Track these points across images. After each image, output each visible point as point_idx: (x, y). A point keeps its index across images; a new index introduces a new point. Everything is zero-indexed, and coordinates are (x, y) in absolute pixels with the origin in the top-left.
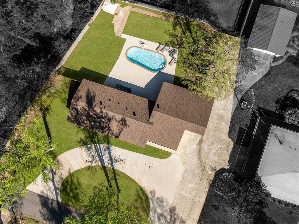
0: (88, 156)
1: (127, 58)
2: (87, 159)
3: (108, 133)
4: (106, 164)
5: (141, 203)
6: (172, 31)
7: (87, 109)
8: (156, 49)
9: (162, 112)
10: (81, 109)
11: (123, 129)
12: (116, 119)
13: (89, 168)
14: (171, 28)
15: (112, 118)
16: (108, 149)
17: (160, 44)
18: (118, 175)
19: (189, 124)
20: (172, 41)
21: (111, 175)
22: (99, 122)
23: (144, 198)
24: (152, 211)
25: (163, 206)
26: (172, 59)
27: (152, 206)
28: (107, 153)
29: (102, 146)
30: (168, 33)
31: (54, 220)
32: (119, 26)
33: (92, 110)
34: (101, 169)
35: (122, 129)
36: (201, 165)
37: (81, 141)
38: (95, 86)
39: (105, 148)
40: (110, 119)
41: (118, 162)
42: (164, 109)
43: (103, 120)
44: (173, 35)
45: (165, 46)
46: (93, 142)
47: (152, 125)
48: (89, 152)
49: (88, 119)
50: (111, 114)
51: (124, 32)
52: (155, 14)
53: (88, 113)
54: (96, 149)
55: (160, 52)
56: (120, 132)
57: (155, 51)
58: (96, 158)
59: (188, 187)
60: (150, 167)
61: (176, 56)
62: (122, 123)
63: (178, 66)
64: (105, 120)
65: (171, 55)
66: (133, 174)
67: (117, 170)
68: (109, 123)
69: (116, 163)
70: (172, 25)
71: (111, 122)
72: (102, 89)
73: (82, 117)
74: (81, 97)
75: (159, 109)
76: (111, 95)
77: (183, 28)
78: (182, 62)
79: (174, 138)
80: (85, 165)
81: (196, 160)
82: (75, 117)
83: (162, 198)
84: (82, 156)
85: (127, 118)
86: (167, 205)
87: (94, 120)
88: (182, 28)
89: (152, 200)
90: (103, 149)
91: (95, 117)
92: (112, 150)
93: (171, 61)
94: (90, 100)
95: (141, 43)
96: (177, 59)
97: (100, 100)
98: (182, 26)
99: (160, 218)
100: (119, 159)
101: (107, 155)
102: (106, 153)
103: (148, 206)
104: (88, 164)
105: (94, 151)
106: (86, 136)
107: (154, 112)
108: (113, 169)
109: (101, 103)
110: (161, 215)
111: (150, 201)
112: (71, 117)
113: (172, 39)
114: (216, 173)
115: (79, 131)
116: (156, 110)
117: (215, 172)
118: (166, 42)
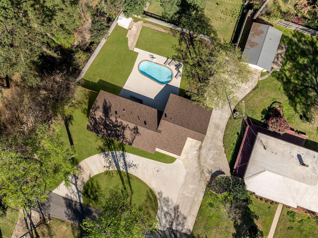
0: (106, 162)
1: (139, 71)
2: (105, 165)
3: (123, 141)
4: (121, 169)
5: (150, 203)
6: (178, 46)
7: (104, 119)
8: (164, 63)
9: (169, 121)
10: (98, 118)
12: (129, 128)
13: (107, 173)
14: (177, 43)
15: (126, 127)
16: (123, 155)
17: (168, 58)
18: (131, 178)
19: (192, 132)
20: (178, 55)
21: (125, 179)
22: (115, 131)
23: (153, 199)
24: (159, 209)
25: (168, 205)
26: (178, 73)
27: (159, 205)
28: (122, 159)
29: (118, 153)
30: (175, 48)
32: (132, 40)
33: (108, 119)
34: (117, 174)
35: (135, 136)
36: (200, 169)
37: (99, 149)
38: (111, 96)
39: (121, 154)
41: (132, 167)
42: (171, 118)
43: (118, 129)
44: (179, 50)
45: (172, 61)
46: (111, 149)
47: (160, 133)
48: (107, 158)
49: (105, 128)
50: (125, 123)
51: (137, 46)
52: (164, 30)
53: (105, 122)
54: (112, 156)
55: (167, 65)
56: (133, 140)
57: (163, 64)
58: (112, 163)
59: (189, 188)
60: (158, 171)
61: (181, 70)
62: (135, 131)
63: (182, 79)
64: (120, 129)
65: (177, 69)
66: (144, 177)
67: (130, 174)
68: (123, 131)
69: (130, 168)
70: (178, 40)
71: (125, 131)
72: (117, 99)
73: (100, 126)
74: (98, 107)
75: (167, 118)
76: (125, 105)
78: (187, 76)
79: (179, 145)
80: (103, 170)
81: (196, 164)
82: (94, 126)
83: (168, 198)
84: (101, 162)
85: (138, 127)
86: (172, 204)
87: (111, 129)
88: (187, 44)
89: (160, 200)
90: (119, 155)
91: (111, 125)
92: (126, 156)
93: (177, 74)
94: (106, 110)
95: (152, 56)
96: (182, 72)
97: (116, 110)
98: (187, 42)
99: (166, 215)
100: (132, 164)
101: (122, 161)
102: (121, 159)
103: (157, 205)
104: (106, 169)
106: (104, 144)
107: (162, 121)
108: (128, 173)
109: (116, 112)
110: (167, 213)
111: (158, 201)
112: (90, 126)
115: (97, 139)
116: (164, 120)
117: (211, 174)
118: (173, 57)
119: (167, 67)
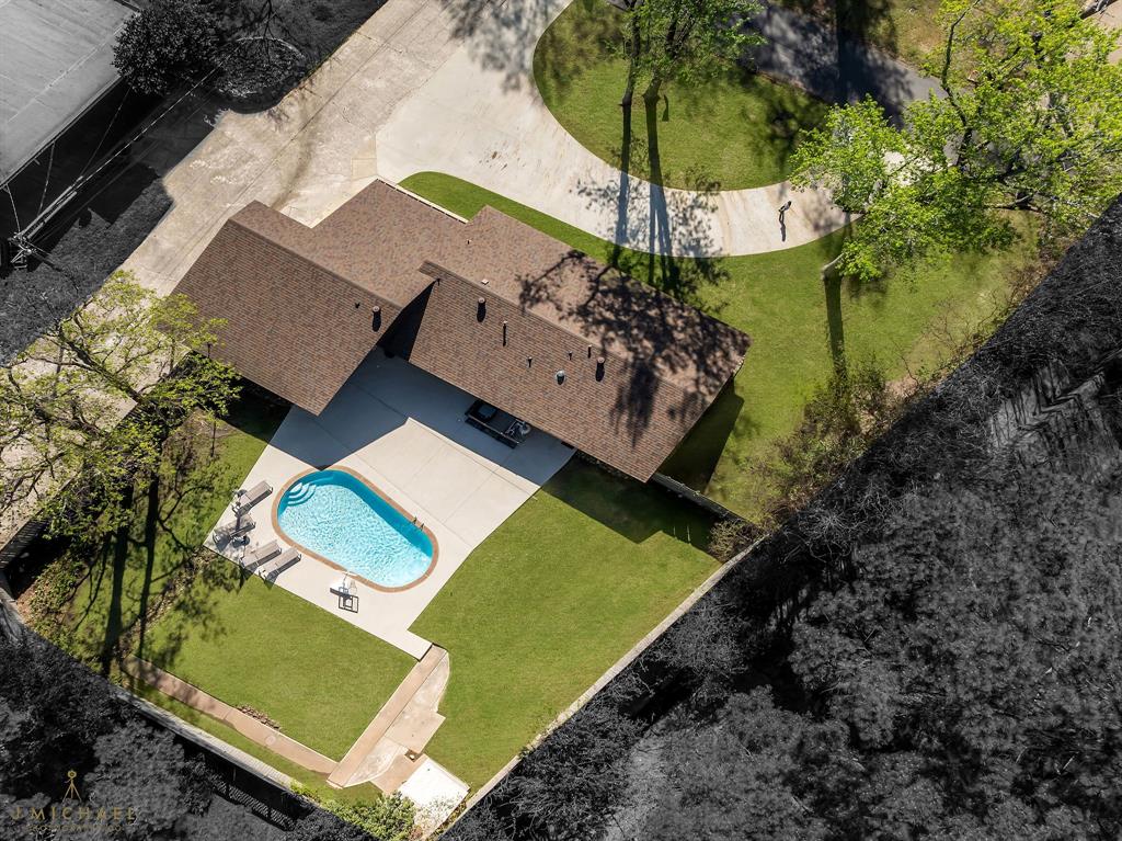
0: (704, 224)
2: (710, 215)
3: (605, 271)
4: (646, 189)
5: (561, 65)
7: (660, 360)
8: (296, 560)
10: (684, 367)
11: (543, 273)
12: (559, 308)
13: (712, 187)
15: (570, 314)
18: (613, 152)
20: (211, 589)
21: (640, 154)
22: (627, 311)
23: (548, 74)
24: (534, 39)
25: (492, 46)
26: (248, 508)
27: (529, 54)
28: (630, 222)
29: (644, 247)
31: (869, 67)
34: (667, 176)
35: (545, 276)
36: (313, 134)
37: (718, 275)
39: (631, 240)
40: (579, 313)
41: (600, 190)
42: (357, 306)
43: (608, 315)
45: (254, 566)
47: (428, 263)
48: (695, 235)
50: (574, 327)
53: (658, 349)
54: (669, 242)
55: (284, 547)
56: (558, 265)
58: (677, 215)
59: (388, 80)
60: (494, 157)
61: (227, 519)
62: (537, 292)
64: (600, 314)
66: (560, 144)
67: (612, 165)
68: (589, 301)
69: (608, 187)
71: (584, 303)
73: (689, 341)
75: (376, 308)
77: (136, 638)
80: (726, 198)
81: (324, 151)
83: (484, 66)
84: (728, 226)
85: (517, 302)
86: (477, 45)
87: (643, 320)
89: (522, 66)
90: (640, 237)
91: (635, 331)
92: (611, 229)
93: (254, 503)
95: (348, 602)
96: (229, 508)
99: (513, 17)
100: (593, 197)
101: (632, 217)
102: (637, 223)
103: (540, 52)
104: (712, 201)
105: (678, 236)
106: (693, 289)
108: (625, 169)
110: (507, 24)
111: (528, 63)
112: (732, 348)
113: (207, 596)
114: (275, 104)
117: (274, 108)
118: (241, 585)
119: (289, 541)
